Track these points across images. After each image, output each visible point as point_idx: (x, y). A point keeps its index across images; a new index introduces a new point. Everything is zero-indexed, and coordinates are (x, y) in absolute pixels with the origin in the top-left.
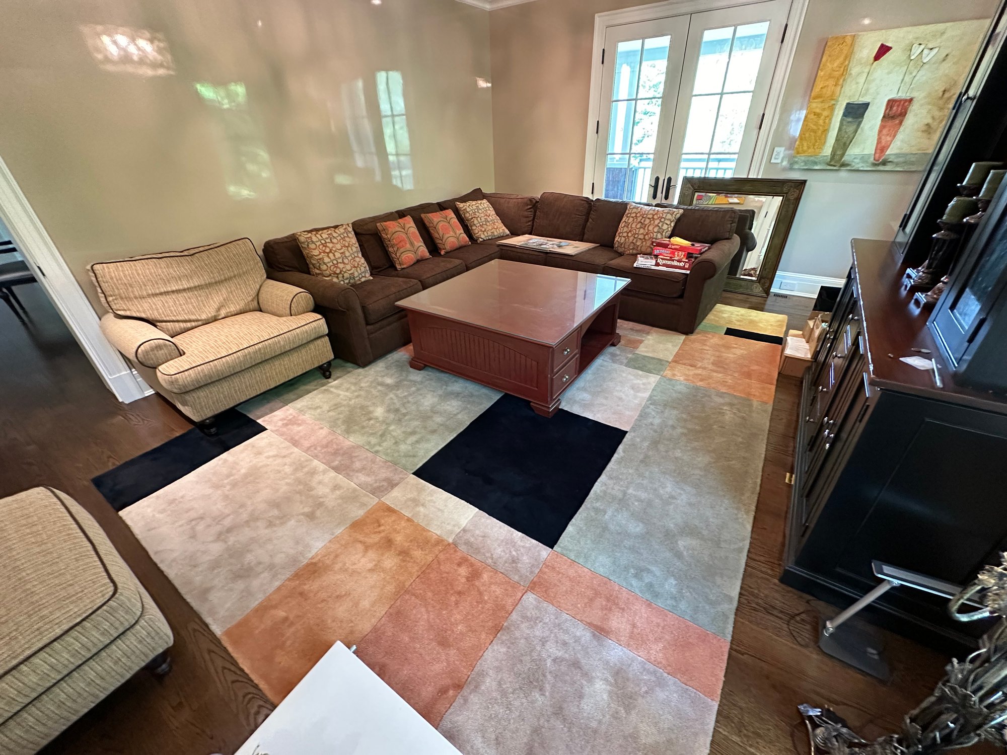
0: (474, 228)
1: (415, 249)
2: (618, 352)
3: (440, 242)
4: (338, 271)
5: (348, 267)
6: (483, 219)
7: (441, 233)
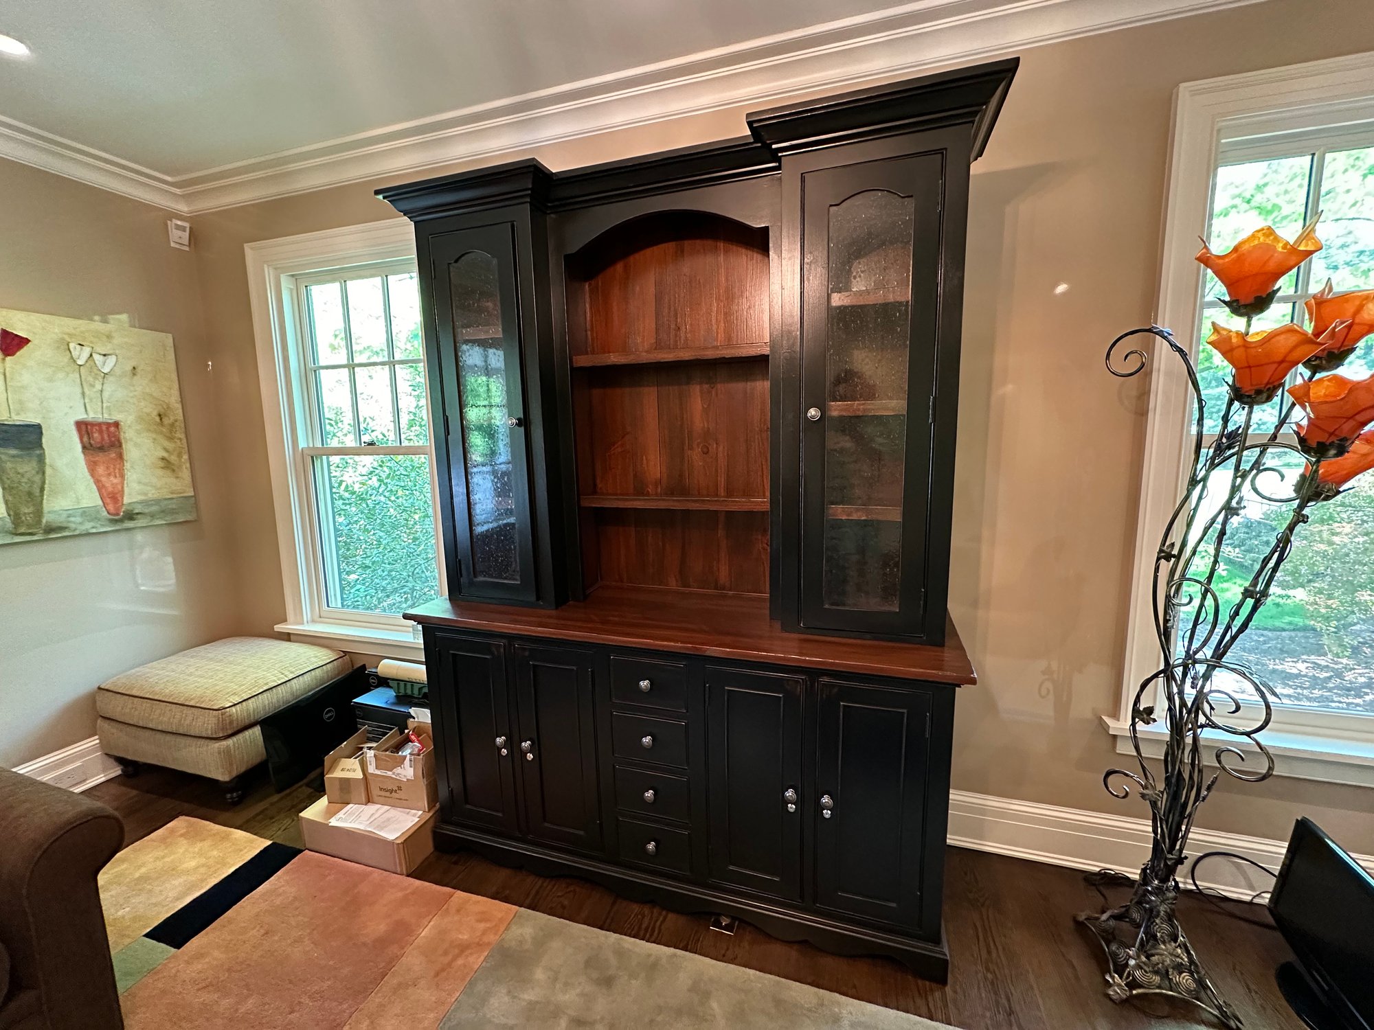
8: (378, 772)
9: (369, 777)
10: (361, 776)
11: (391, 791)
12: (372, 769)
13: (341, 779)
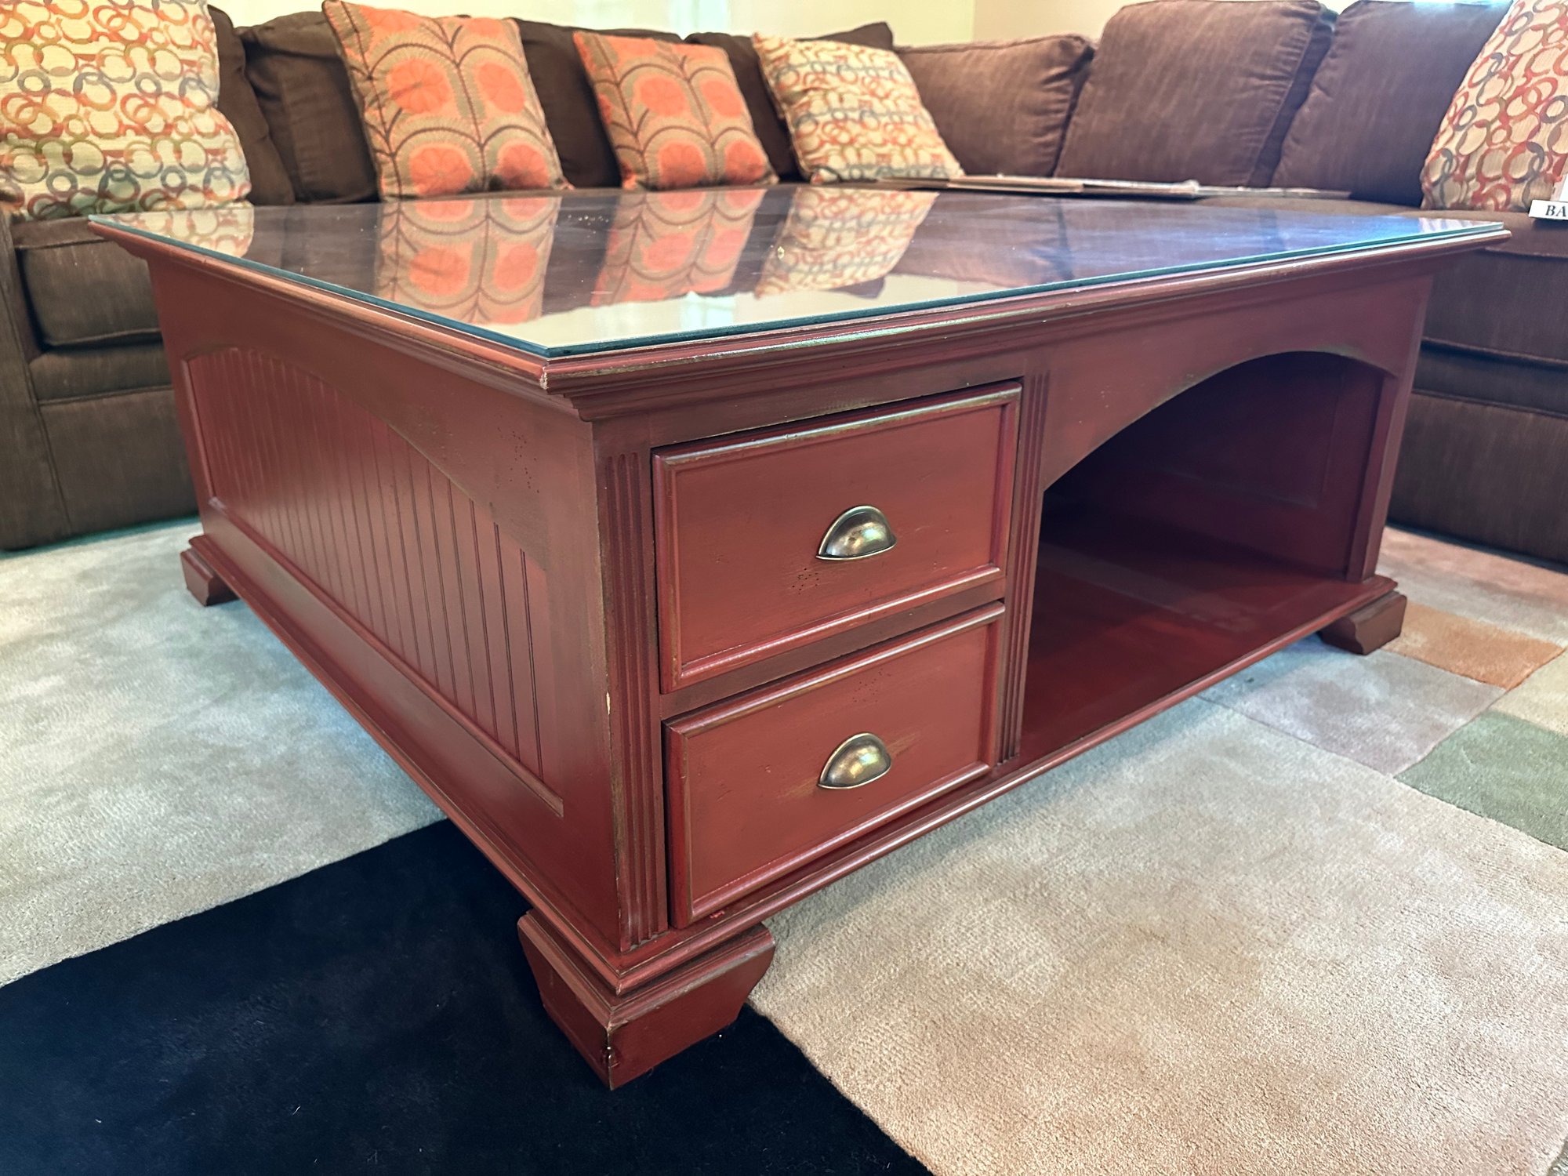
0: (806, 128)
1: (485, 130)
2: (1372, 691)
3: (628, 139)
4: (42, 126)
5: (106, 122)
6: (851, 101)
7: (637, 109)
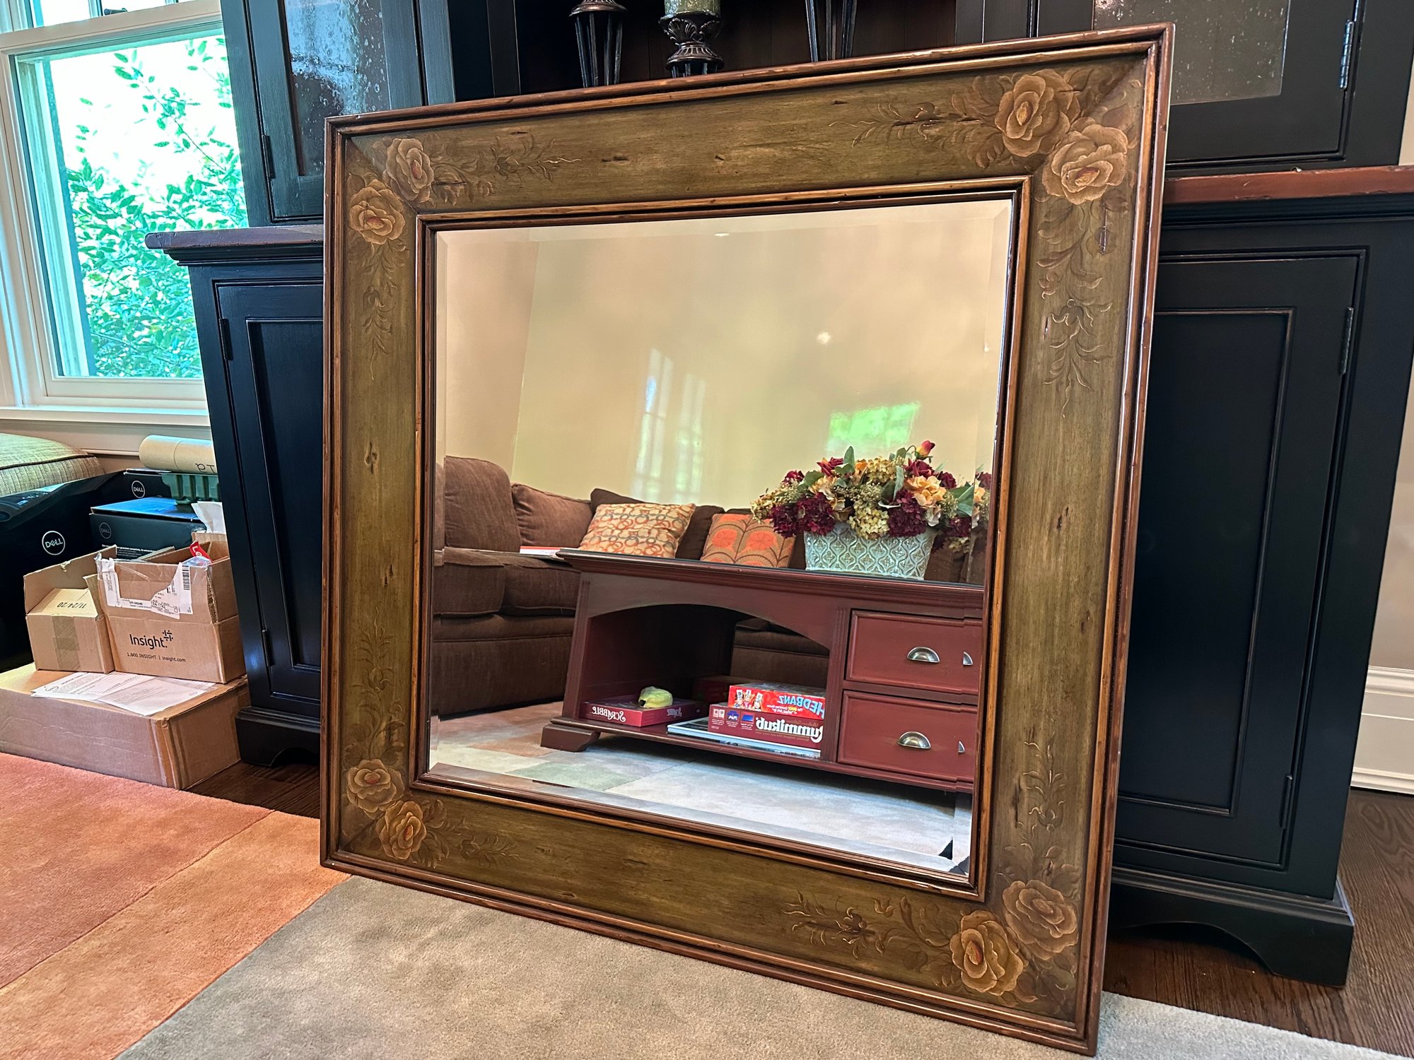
8: (126, 604)
9: (107, 613)
10: (93, 613)
11: (153, 643)
12: (113, 599)
13: (56, 619)
